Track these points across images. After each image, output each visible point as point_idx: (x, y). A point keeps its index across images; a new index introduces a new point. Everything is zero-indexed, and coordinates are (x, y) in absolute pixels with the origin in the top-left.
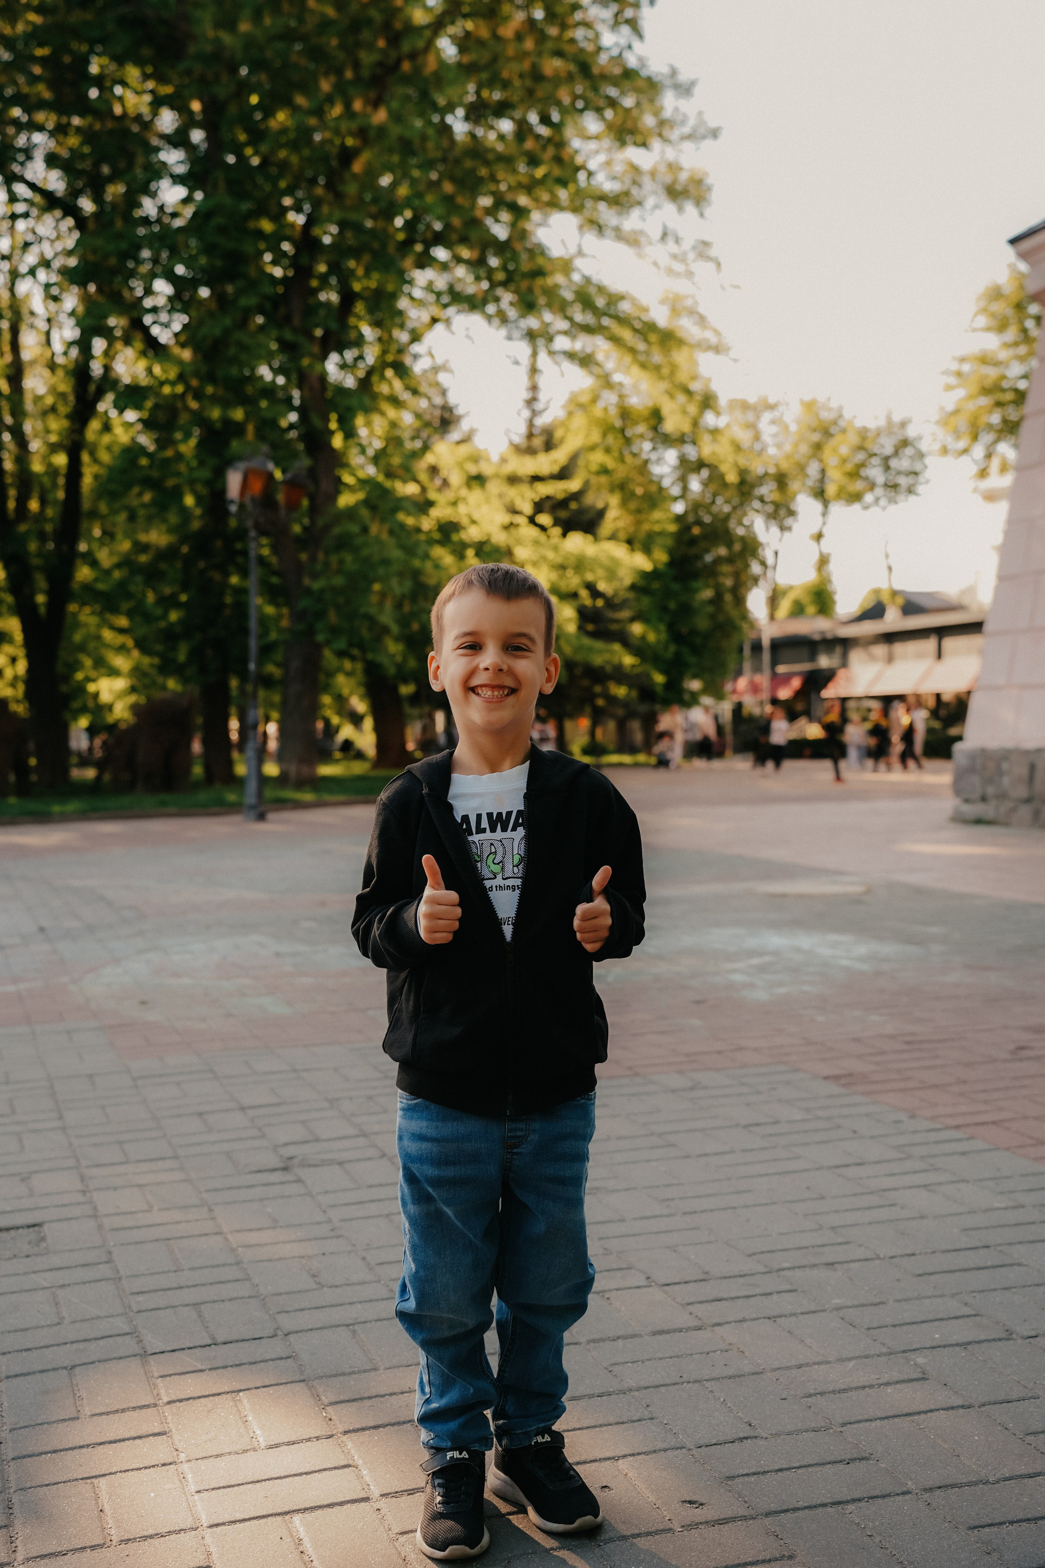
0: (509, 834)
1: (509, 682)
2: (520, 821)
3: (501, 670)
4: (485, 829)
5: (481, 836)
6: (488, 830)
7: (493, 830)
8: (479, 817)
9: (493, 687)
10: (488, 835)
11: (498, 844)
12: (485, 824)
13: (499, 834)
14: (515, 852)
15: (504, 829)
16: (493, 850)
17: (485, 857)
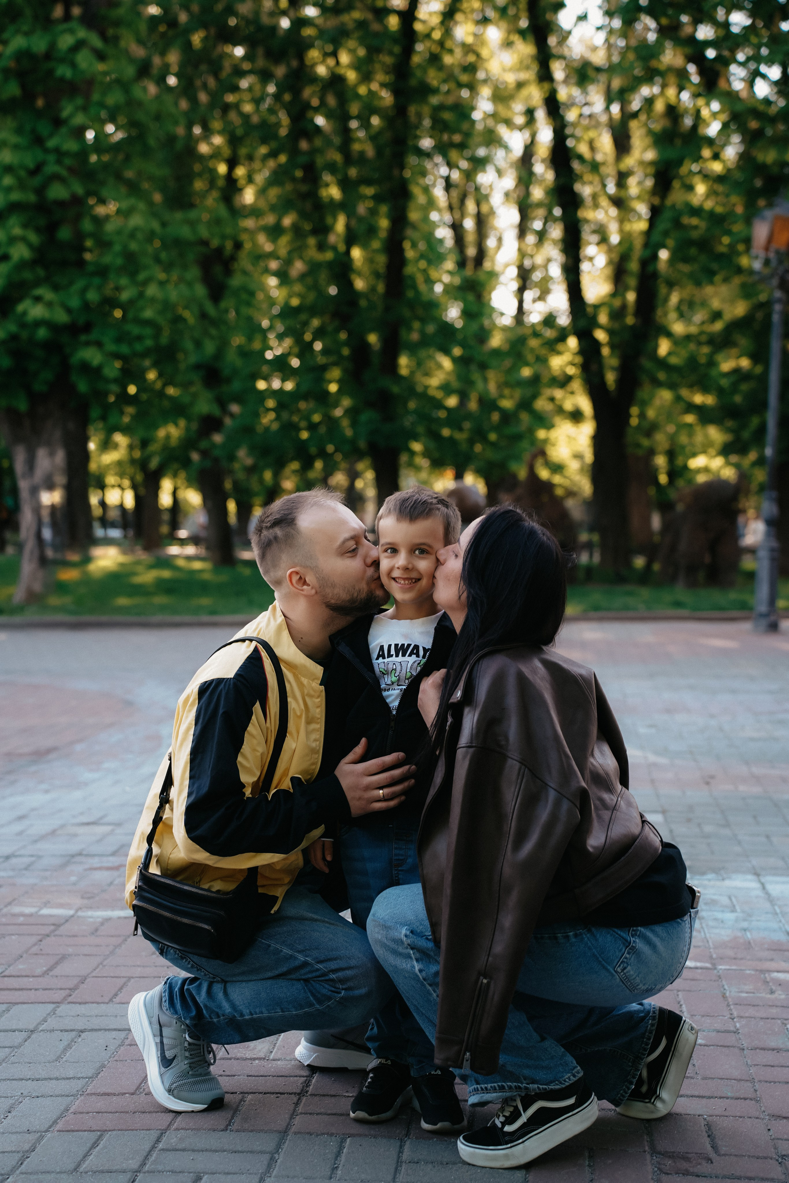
0: (407, 658)
1: (414, 575)
2: (415, 652)
3: (408, 569)
4: (393, 655)
5: (390, 659)
6: (394, 656)
7: (397, 656)
8: (390, 646)
9: (404, 579)
10: (394, 658)
11: (398, 665)
12: (393, 652)
13: (400, 658)
14: (408, 670)
15: (403, 655)
16: (394, 667)
17: (390, 672)
